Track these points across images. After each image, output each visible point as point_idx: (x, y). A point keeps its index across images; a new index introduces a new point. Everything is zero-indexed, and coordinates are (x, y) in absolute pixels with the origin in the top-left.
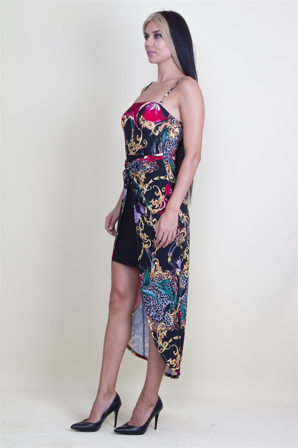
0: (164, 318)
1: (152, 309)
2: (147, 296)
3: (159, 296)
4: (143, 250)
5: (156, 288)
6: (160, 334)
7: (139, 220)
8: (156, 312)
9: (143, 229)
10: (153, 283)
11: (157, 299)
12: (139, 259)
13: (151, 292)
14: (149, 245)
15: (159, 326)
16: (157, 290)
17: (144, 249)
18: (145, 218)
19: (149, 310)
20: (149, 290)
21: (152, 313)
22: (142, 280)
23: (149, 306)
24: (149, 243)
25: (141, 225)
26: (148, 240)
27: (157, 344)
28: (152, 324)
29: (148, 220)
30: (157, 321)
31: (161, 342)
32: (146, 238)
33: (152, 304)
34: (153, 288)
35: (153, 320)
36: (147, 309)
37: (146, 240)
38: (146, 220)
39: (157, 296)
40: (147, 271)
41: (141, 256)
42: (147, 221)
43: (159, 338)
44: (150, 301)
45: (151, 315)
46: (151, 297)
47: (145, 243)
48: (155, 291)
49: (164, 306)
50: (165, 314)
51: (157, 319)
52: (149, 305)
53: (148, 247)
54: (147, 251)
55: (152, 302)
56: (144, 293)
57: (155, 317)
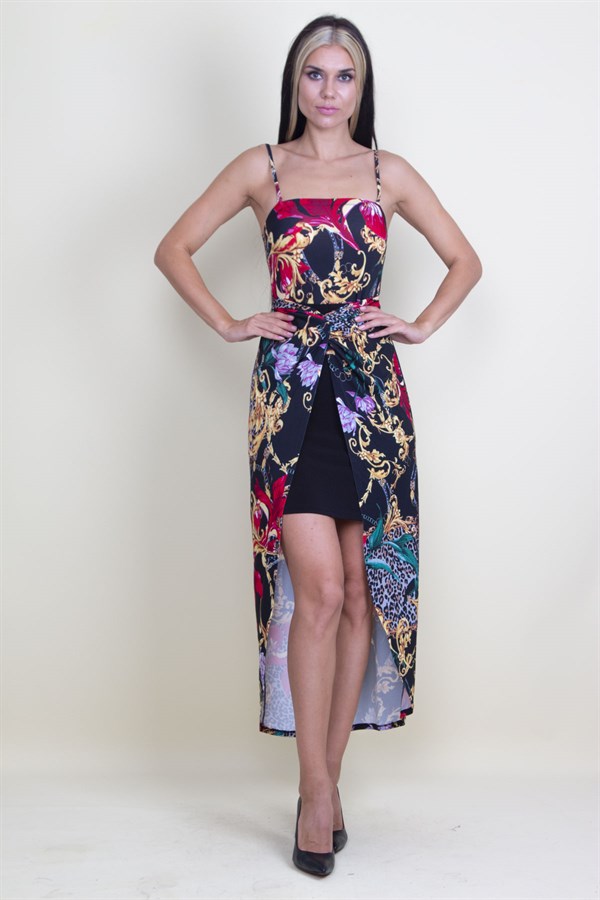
0: (405, 609)
1: (386, 593)
2: (375, 569)
3: (395, 566)
4: (370, 484)
5: (390, 551)
6: (402, 640)
7: (358, 426)
8: (392, 598)
9: (368, 443)
10: (386, 542)
11: (392, 573)
12: (361, 504)
13: (382, 561)
14: (386, 471)
15: (398, 626)
16: (391, 555)
17: (375, 482)
18: (372, 421)
19: (379, 596)
20: (380, 557)
21: (385, 601)
22: (367, 542)
23: (379, 590)
24: (385, 468)
25: (364, 436)
26: (385, 462)
27: (397, 661)
28: (386, 623)
29: (380, 422)
30: (395, 615)
31: (403, 655)
32: (380, 458)
33: (384, 584)
34: (385, 552)
35: (387, 615)
36: (376, 595)
37: (380, 463)
38: (374, 425)
39: (393, 567)
40: (381, 521)
41: (366, 495)
42: (378, 426)
43: (400, 648)
44: (380, 579)
45: (383, 606)
46: (382, 571)
47: (377, 470)
48: (390, 558)
49: (405, 585)
50: (406, 600)
51: (394, 611)
52: (379, 586)
53: (384, 476)
54: (383, 485)
55: (384, 579)
56: (370, 566)
57: (391, 608)
